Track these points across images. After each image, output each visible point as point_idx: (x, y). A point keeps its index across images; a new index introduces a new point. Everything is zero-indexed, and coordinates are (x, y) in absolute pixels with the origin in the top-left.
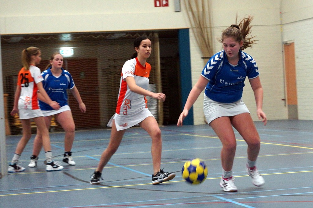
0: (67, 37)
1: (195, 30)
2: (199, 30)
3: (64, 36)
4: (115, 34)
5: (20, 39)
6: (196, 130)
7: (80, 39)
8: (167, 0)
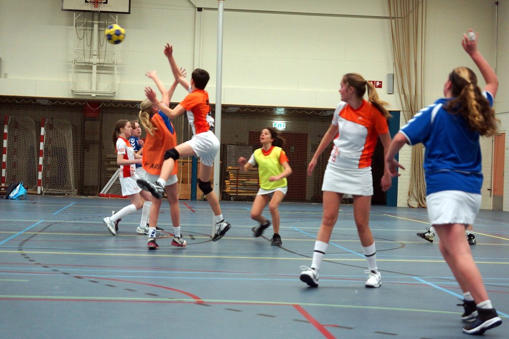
0: (281, 111)
1: (406, 113)
3: (278, 110)
4: (327, 112)
5: (236, 109)
6: (399, 212)
7: (293, 113)
8: (381, 82)
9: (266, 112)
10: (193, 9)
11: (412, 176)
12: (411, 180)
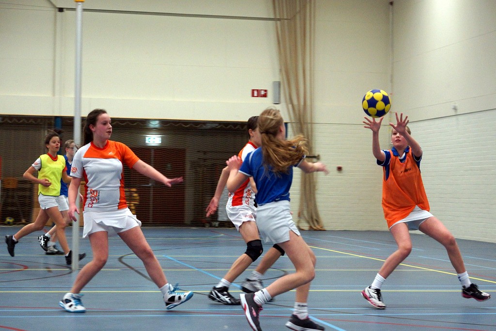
1: (294, 125)
2: (299, 126)
3: (151, 123)
4: (208, 124)
7: (169, 127)
8: (266, 91)
9: (139, 126)
10: (53, 9)
11: (302, 195)
12: (301, 199)
